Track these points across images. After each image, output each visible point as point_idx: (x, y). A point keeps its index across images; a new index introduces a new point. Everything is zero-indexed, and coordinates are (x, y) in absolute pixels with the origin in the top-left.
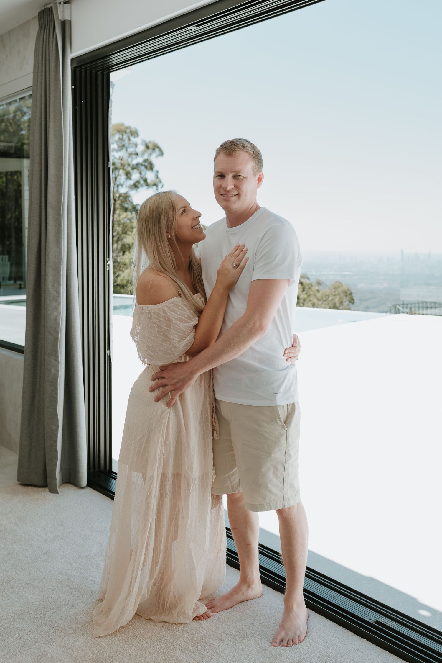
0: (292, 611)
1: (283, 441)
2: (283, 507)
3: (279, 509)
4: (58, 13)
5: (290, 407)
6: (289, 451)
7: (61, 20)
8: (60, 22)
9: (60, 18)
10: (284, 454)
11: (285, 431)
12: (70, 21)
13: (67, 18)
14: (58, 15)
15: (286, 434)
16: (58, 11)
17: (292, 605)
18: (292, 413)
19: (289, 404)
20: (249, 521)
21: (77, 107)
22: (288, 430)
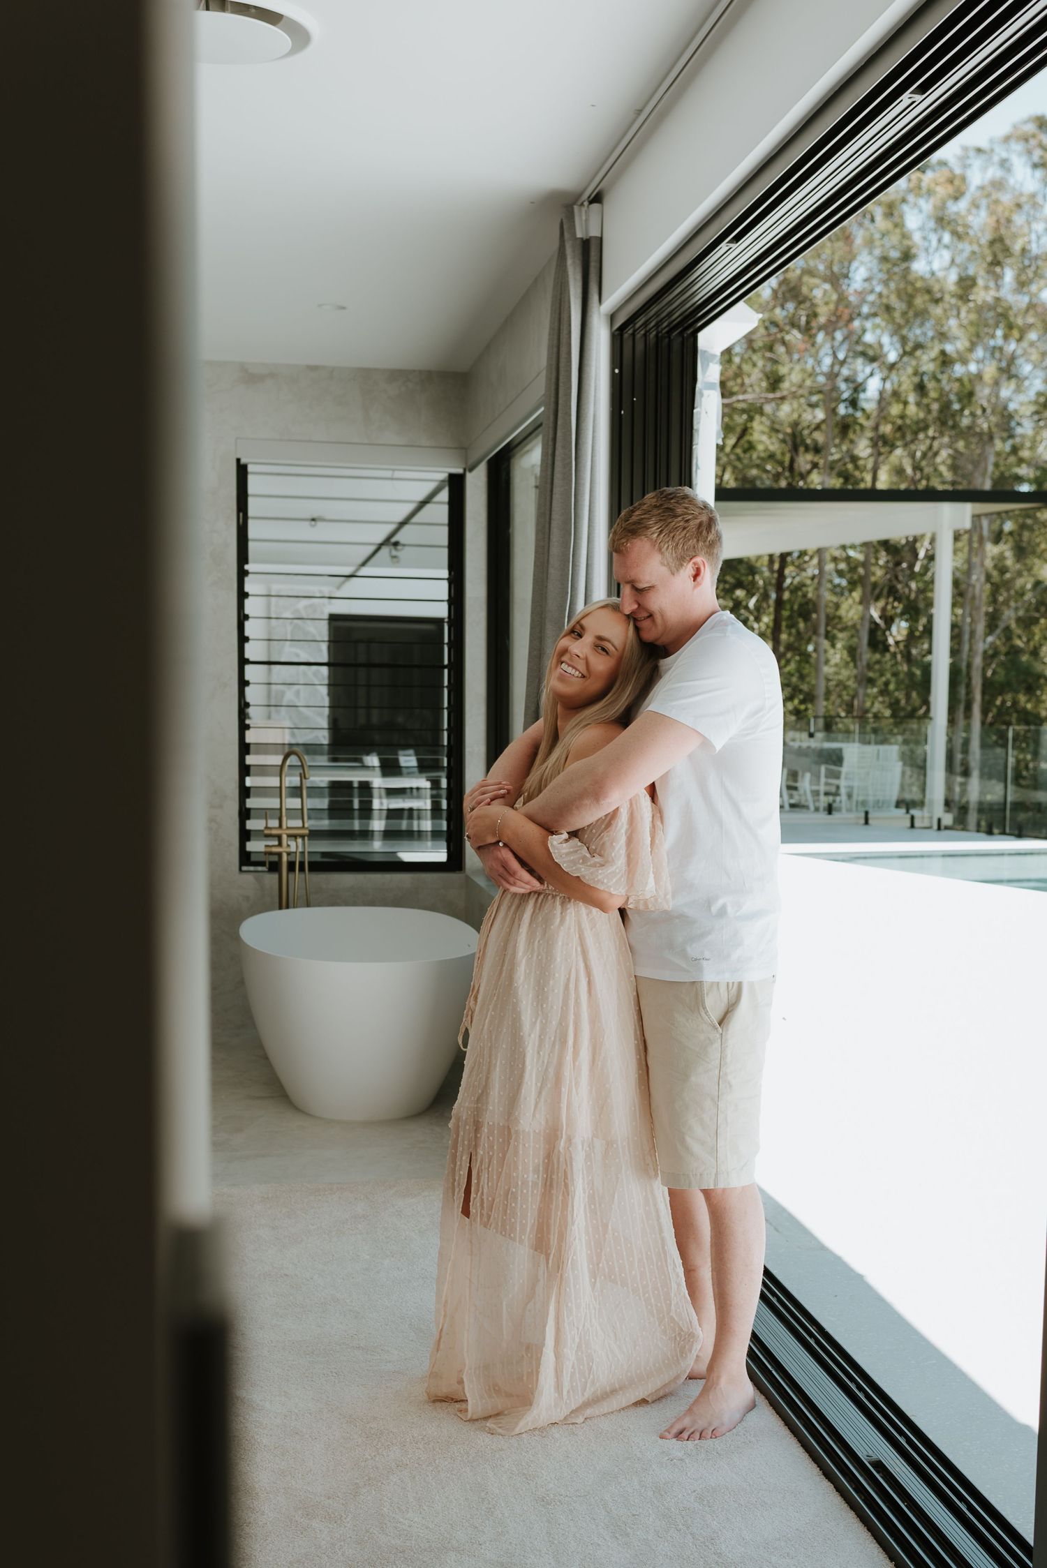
0: (715, 1388)
1: (714, 1052)
2: (715, 1186)
3: (706, 1188)
4: (574, 226)
5: (734, 991)
6: (726, 1074)
7: (582, 239)
8: (578, 242)
9: (579, 235)
10: (716, 1080)
11: (718, 1036)
12: (601, 239)
13: (594, 232)
14: (575, 229)
15: (719, 1041)
16: (574, 222)
17: (719, 1377)
18: (735, 1003)
19: (731, 982)
20: (692, 1224)
21: (622, 412)
22: (724, 1034)
